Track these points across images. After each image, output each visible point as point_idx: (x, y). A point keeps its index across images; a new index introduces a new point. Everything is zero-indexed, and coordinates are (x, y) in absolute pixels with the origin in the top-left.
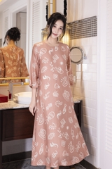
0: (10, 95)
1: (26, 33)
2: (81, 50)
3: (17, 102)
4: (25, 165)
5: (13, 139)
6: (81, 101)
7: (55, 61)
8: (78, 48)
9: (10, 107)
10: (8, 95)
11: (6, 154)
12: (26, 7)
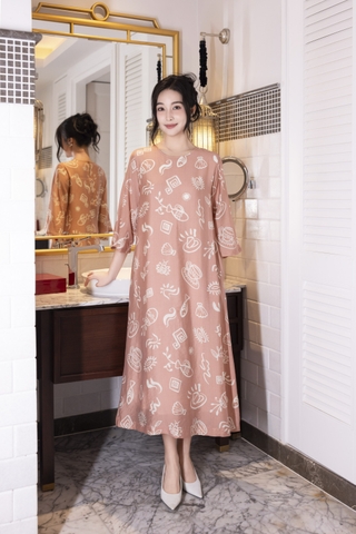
0: (72, 276)
1: (109, 132)
2: (242, 166)
3: (89, 292)
4: (109, 439)
5: (79, 379)
6: (243, 289)
7: (169, 190)
8: (236, 161)
9: (71, 304)
10: (67, 277)
11: (63, 416)
12: (109, 67)
